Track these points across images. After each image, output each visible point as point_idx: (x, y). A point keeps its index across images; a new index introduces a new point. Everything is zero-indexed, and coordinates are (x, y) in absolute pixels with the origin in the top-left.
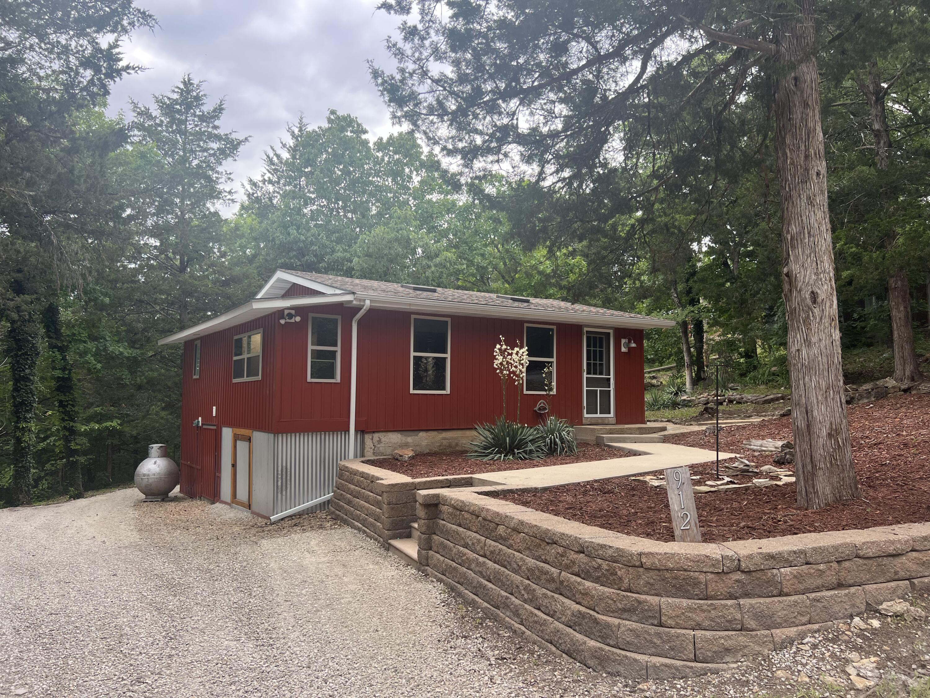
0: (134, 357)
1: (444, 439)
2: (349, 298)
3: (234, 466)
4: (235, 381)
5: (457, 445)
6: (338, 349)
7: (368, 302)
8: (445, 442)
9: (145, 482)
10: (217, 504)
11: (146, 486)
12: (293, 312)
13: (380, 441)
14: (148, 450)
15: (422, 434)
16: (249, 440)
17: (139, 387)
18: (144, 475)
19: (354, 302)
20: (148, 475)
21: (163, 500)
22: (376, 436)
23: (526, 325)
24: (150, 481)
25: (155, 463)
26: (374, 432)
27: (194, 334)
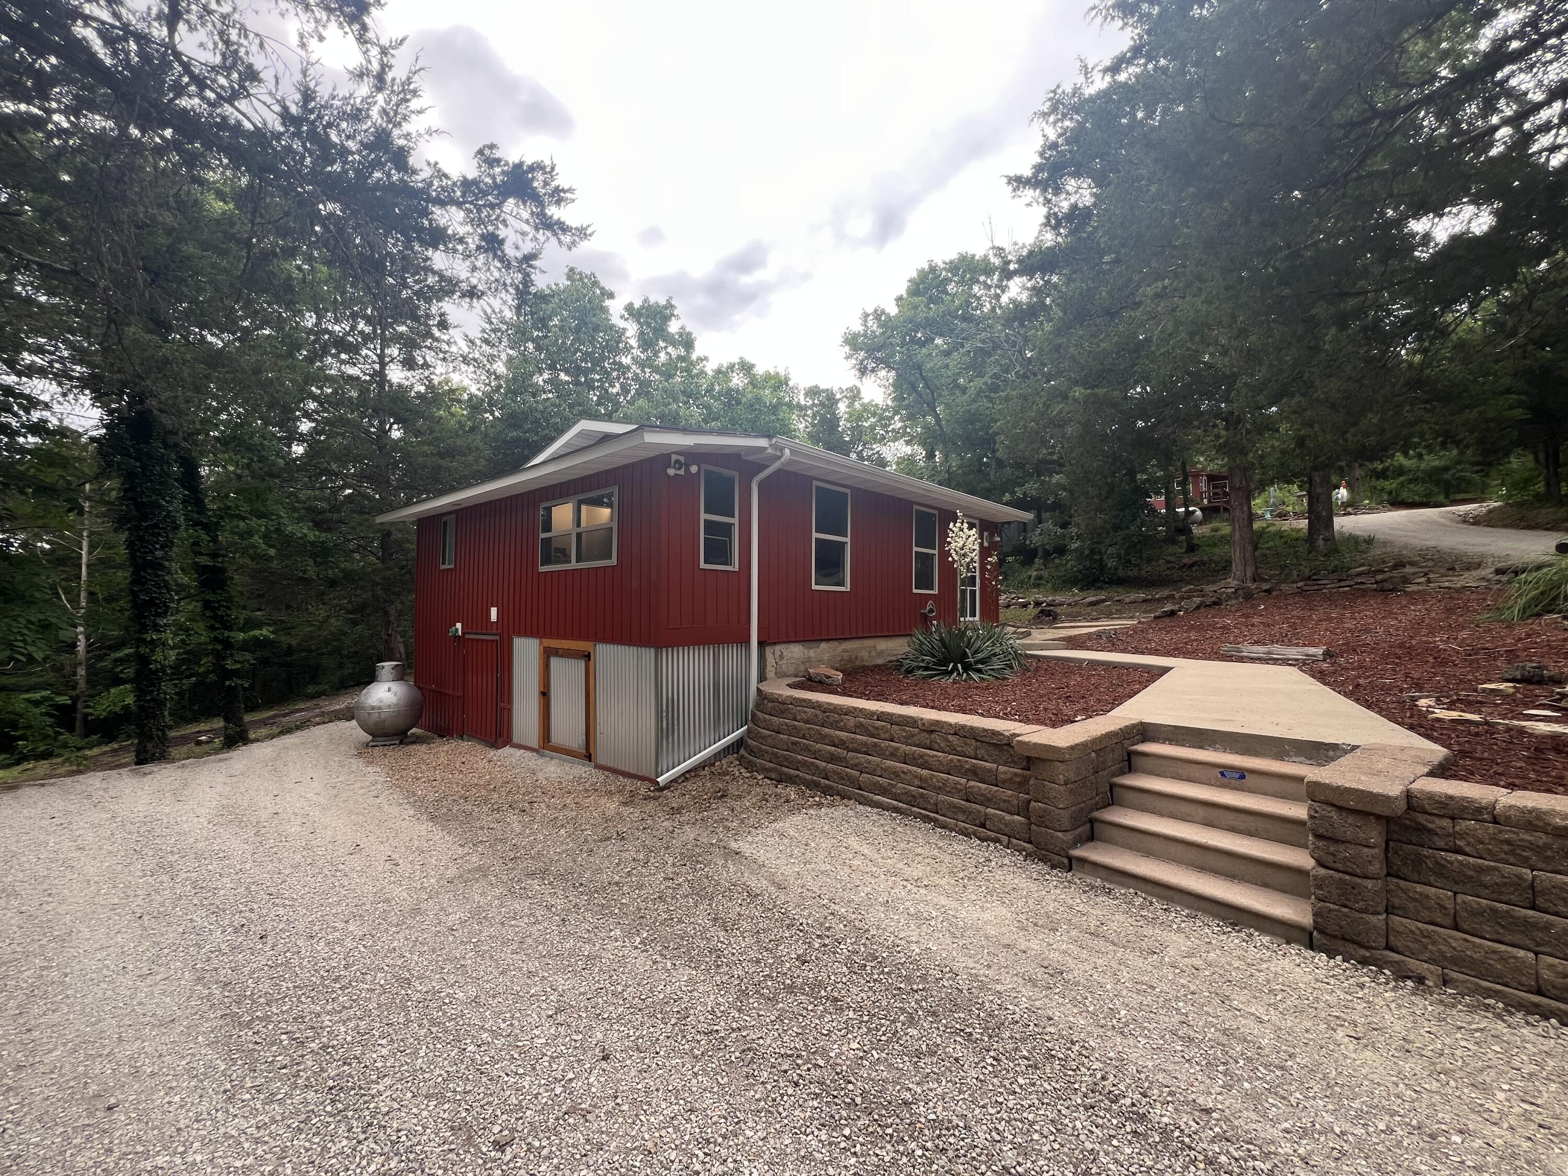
0: (323, 542)
1: (845, 651)
2: (762, 442)
3: (545, 694)
4: (542, 569)
5: (856, 658)
6: (735, 521)
7: (787, 451)
8: (846, 655)
9: (375, 717)
10: (507, 750)
11: (376, 724)
12: (682, 459)
13: (781, 657)
14: (374, 671)
15: (824, 645)
16: (587, 657)
17: (333, 583)
18: (373, 708)
19: (769, 451)
20: (380, 708)
21: (401, 743)
22: (778, 648)
23: (915, 507)
24: (383, 716)
25: (389, 690)
26: (775, 643)
27: (454, 504)
